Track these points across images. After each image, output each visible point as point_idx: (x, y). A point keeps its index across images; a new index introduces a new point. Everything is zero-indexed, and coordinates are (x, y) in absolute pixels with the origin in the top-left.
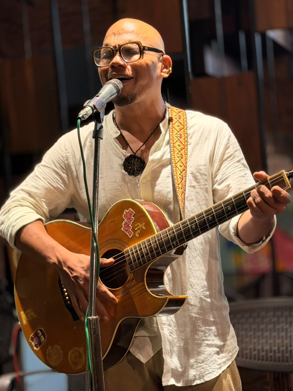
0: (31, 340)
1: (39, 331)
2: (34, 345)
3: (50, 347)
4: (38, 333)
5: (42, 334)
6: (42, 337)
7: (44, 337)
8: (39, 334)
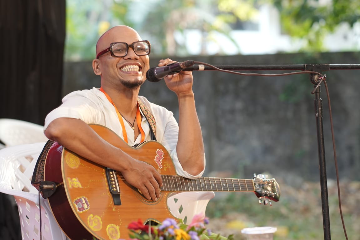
0: (75, 203)
1: (83, 199)
2: (77, 208)
3: (91, 215)
4: (82, 200)
5: (86, 203)
6: (85, 204)
7: (88, 206)
8: (83, 202)
